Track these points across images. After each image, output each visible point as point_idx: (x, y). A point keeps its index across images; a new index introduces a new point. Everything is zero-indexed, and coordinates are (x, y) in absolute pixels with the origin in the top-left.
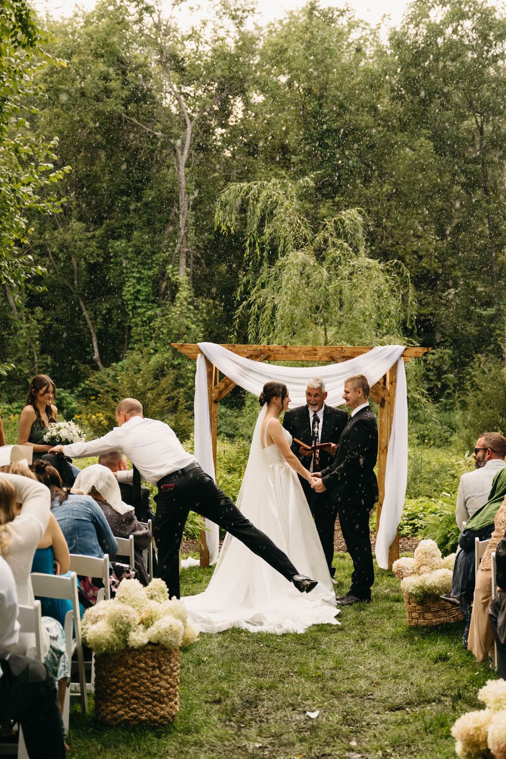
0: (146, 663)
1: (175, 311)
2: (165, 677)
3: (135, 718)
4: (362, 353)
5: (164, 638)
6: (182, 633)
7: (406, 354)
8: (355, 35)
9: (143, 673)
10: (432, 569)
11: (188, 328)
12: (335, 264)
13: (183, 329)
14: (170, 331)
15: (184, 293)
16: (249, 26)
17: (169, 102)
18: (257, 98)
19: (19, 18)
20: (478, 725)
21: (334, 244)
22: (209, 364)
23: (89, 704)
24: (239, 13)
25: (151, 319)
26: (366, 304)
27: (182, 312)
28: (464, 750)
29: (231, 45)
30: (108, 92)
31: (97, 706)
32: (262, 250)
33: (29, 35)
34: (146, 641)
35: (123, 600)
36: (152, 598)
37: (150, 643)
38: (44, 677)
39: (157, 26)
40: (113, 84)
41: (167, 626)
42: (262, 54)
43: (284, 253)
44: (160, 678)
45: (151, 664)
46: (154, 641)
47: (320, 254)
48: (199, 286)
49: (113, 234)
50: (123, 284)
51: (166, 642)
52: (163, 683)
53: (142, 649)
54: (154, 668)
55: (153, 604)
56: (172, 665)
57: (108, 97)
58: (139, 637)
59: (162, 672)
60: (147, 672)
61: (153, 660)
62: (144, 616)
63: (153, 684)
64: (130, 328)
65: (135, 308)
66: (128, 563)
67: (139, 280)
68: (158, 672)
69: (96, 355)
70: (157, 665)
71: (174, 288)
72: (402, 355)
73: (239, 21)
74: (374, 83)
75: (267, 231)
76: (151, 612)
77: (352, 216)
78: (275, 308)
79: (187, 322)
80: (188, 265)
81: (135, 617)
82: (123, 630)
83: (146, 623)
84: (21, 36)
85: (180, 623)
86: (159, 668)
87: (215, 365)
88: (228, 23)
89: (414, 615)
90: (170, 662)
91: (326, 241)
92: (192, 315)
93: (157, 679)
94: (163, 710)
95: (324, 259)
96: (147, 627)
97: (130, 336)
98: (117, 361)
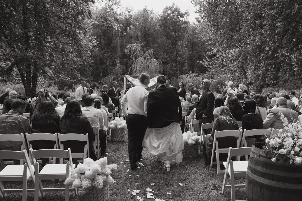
1: (117, 67)
3: (118, 140)
5: (123, 127)
8: (152, 15)
9: (120, 133)
12: (148, 60)
15: (118, 64)
16: (131, 13)
17: (115, 27)
18: (132, 27)
19: (89, 13)
21: (148, 56)
24: (130, 11)
25: (112, 69)
26: (153, 68)
29: (128, 17)
30: (104, 25)
31: (112, 138)
33: (91, 17)
35: (116, 120)
37: (121, 128)
39: (113, 12)
40: (105, 24)
41: (124, 125)
42: (133, 19)
43: (138, 58)
45: (121, 131)
47: (145, 58)
48: (121, 63)
49: (104, 53)
50: (107, 62)
53: (119, 129)
57: (104, 26)
58: (119, 127)
62: (120, 123)
64: (108, 71)
65: (109, 67)
66: (115, 114)
67: (110, 62)
69: (102, 76)
71: (116, 63)
73: (129, 12)
74: (155, 25)
75: (135, 53)
77: (151, 51)
78: (136, 68)
79: (119, 70)
80: (119, 59)
81: (118, 123)
82: (116, 125)
83: (120, 125)
84: (89, 17)
88: (127, 12)
91: (146, 55)
93: (122, 134)
94: (123, 139)
95: (146, 59)
97: (108, 72)
98: (106, 77)
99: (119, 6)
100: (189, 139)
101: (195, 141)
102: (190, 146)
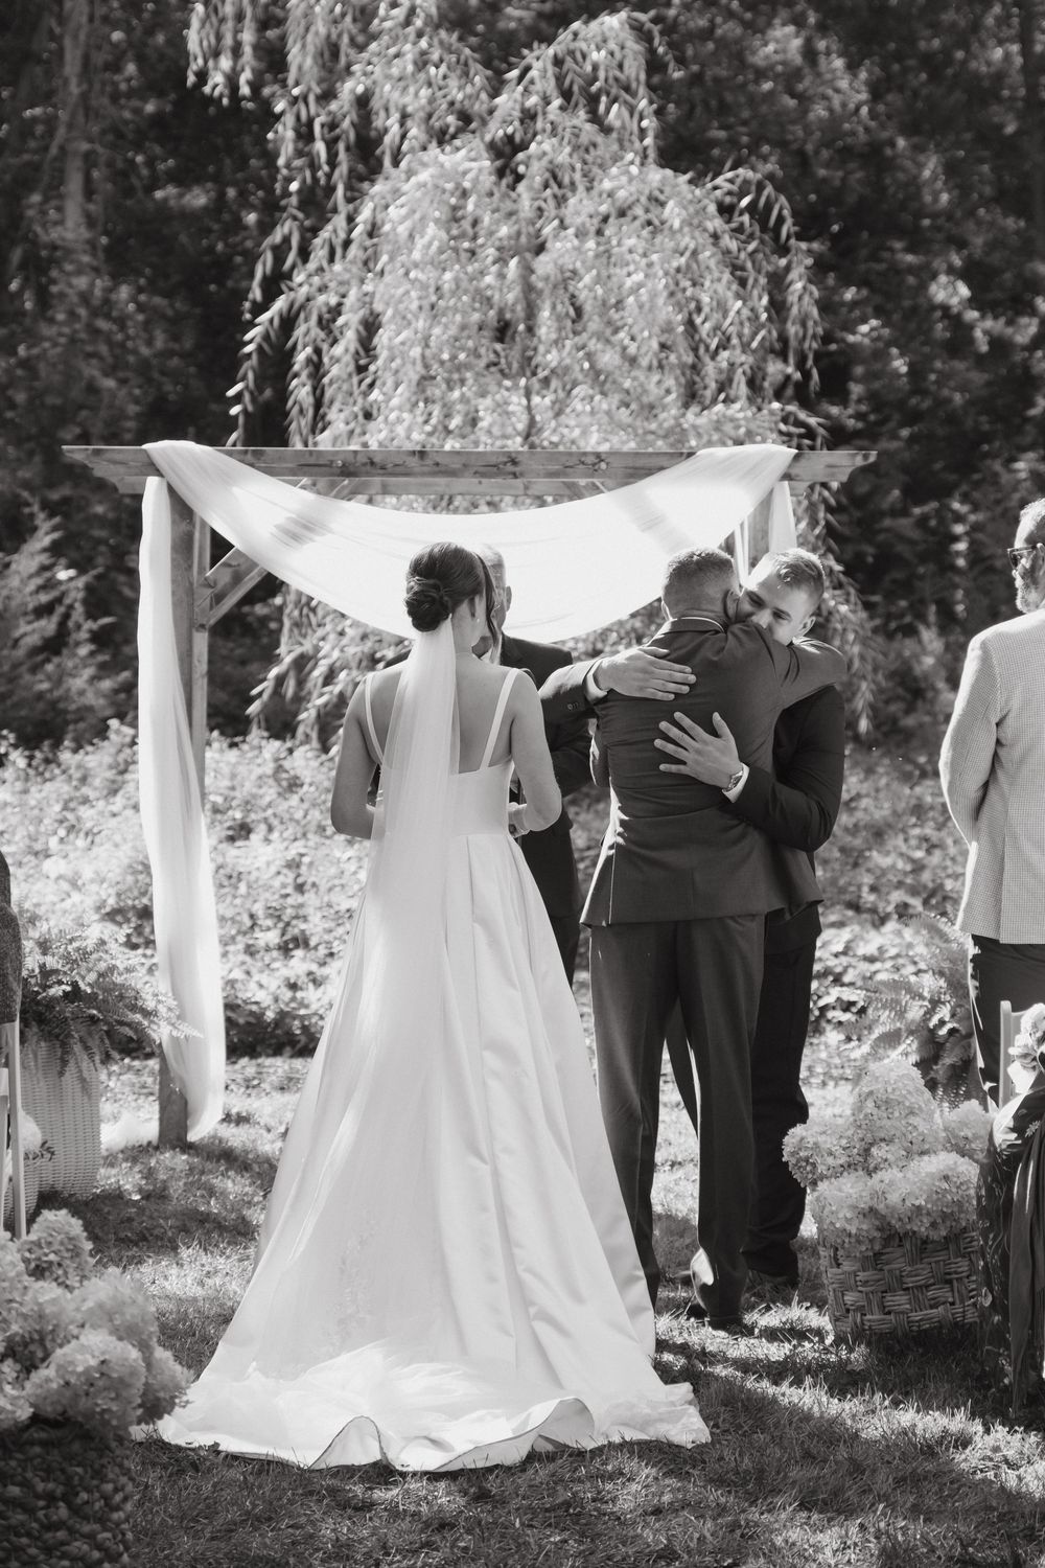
0: (25, 1484)
1: (53, 336)
2: (87, 1528)
4: (662, 469)
5: (84, 1403)
6: (139, 1384)
7: (795, 471)
9: (19, 1517)
10: (909, 1155)
11: (92, 389)
13: (76, 393)
14: (36, 398)
15: (77, 281)
21: (553, 129)
22: (182, 509)
27: (73, 340)
32: (331, 144)
34: (24, 1413)
36: (39, 1271)
37: (36, 1419)
41: (93, 1362)
44: (71, 1531)
45: (40, 1487)
46: (49, 1410)
47: (509, 160)
48: (122, 254)
51: (89, 1415)
52: (79, 1546)
53: (14, 1438)
54: (51, 1499)
55: (46, 1292)
56: (109, 1487)
59: (75, 1510)
60: (30, 1511)
61: (48, 1473)
62: (18, 1329)
63: (48, 1550)
68: (63, 1511)
70: (60, 1490)
72: (787, 476)
76: (41, 1316)
79: (91, 370)
85: (134, 1354)
86: (65, 1498)
87: (200, 512)
89: (849, 1298)
90: (104, 1479)
91: (529, 116)
92: (104, 349)
93: (61, 1534)
96: (29, 1366)
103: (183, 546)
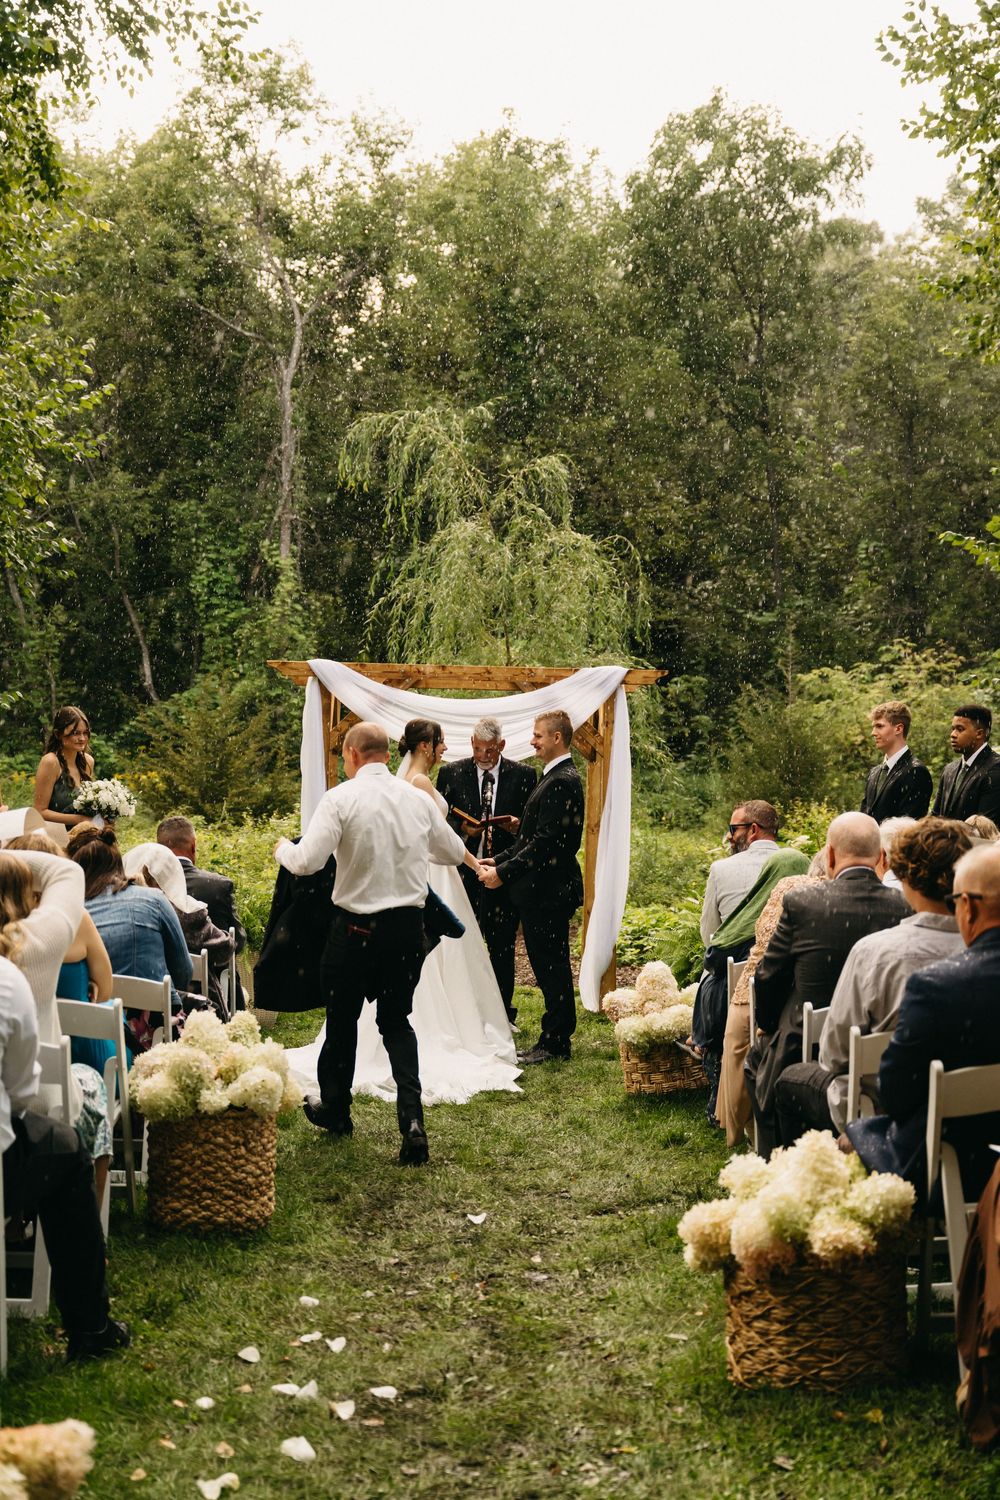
0: (225, 1137)
1: (273, 611)
2: (254, 1159)
3: (208, 1220)
4: (562, 678)
5: (253, 1100)
6: (279, 1093)
7: (630, 679)
8: (556, 183)
9: (221, 1153)
10: (663, 1007)
11: (292, 639)
12: (526, 537)
13: (285, 642)
14: (265, 644)
15: (287, 585)
16: (396, 166)
17: (264, 281)
18: (407, 280)
19: (37, 155)
20: (717, 1219)
21: (522, 510)
22: (325, 693)
23: (140, 1201)
24: (382, 147)
25: (235, 625)
26: (571, 604)
27: (283, 615)
28: (697, 1257)
29: (366, 196)
30: (172, 268)
31: (151, 1202)
32: (410, 521)
33: (51, 182)
34: (225, 1104)
35: (192, 1042)
36: (235, 1039)
37: (231, 1107)
38: (75, 1147)
39: (251, 165)
40: (182, 256)
41: (258, 1081)
42: (412, 211)
43: (444, 525)
44: (247, 1160)
45: (233, 1138)
46: (237, 1103)
47: (500, 526)
48: (313, 573)
50: (192, 568)
51: (256, 1105)
52: (250, 1168)
53: (220, 1116)
54: (237, 1145)
55: (236, 1047)
56: (265, 1140)
57: (173, 275)
58: (215, 1098)
59: (249, 1151)
60: (228, 1150)
61: (236, 1132)
62: (223, 1065)
63: (236, 1169)
64: (201, 639)
65: (210, 607)
66: (198, 991)
67: (217, 564)
68: (243, 1150)
69: (148, 682)
70: (241, 1140)
71: (273, 576)
72: (623, 682)
73: (379, 157)
74: (588, 255)
75: (419, 488)
76: (234, 1060)
77: (552, 466)
78: (429, 608)
79: (292, 630)
80: (294, 540)
81: (210, 1067)
82: (191, 1087)
83: (227, 1077)
84: (40, 185)
85: (278, 1078)
86: (244, 1144)
87: (335, 694)
88: (363, 161)
89: (634, 1076)
90: (262, 1136)
91: (510, 504)
92: (299, 620)
93: (242, 1161)
94: (252, 1209)
95: (506, 533)
96: (228, 1082)
97: (201, 652)
98: (182, 691)
99: (295, 115)
100: (816, 1207)
101: (868, 1223)
102: (829, 1273)
103: (326, 711)
